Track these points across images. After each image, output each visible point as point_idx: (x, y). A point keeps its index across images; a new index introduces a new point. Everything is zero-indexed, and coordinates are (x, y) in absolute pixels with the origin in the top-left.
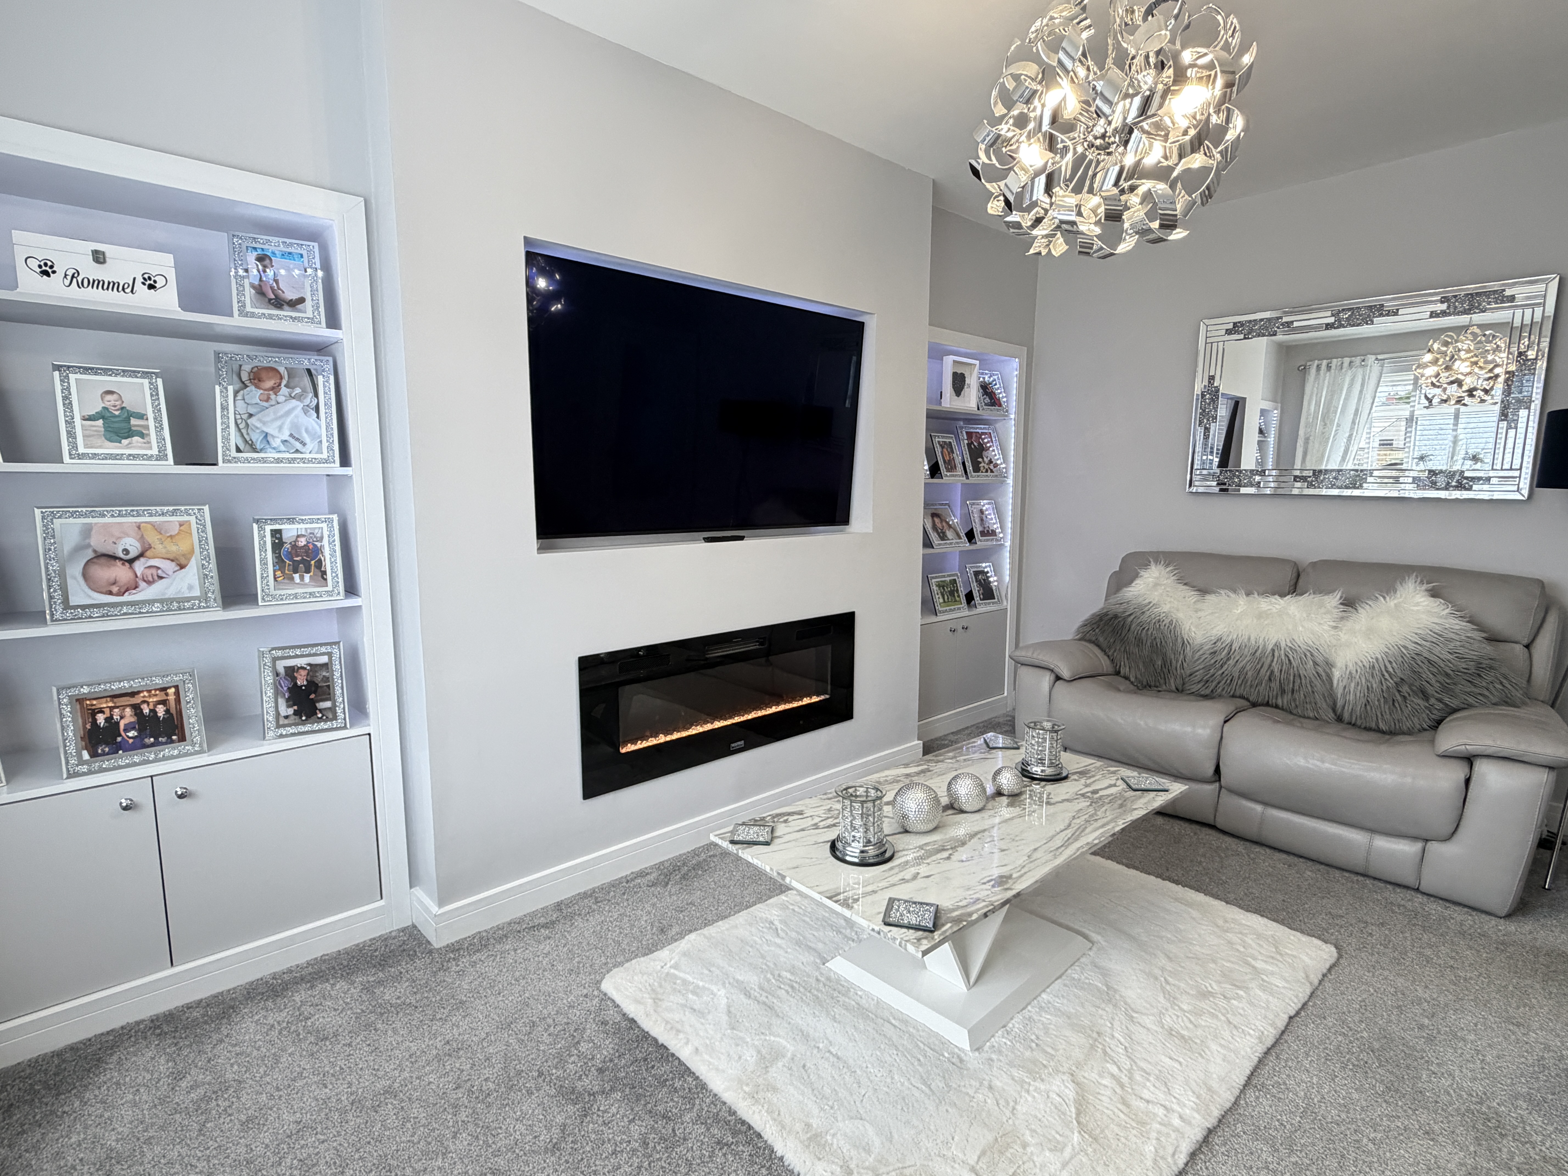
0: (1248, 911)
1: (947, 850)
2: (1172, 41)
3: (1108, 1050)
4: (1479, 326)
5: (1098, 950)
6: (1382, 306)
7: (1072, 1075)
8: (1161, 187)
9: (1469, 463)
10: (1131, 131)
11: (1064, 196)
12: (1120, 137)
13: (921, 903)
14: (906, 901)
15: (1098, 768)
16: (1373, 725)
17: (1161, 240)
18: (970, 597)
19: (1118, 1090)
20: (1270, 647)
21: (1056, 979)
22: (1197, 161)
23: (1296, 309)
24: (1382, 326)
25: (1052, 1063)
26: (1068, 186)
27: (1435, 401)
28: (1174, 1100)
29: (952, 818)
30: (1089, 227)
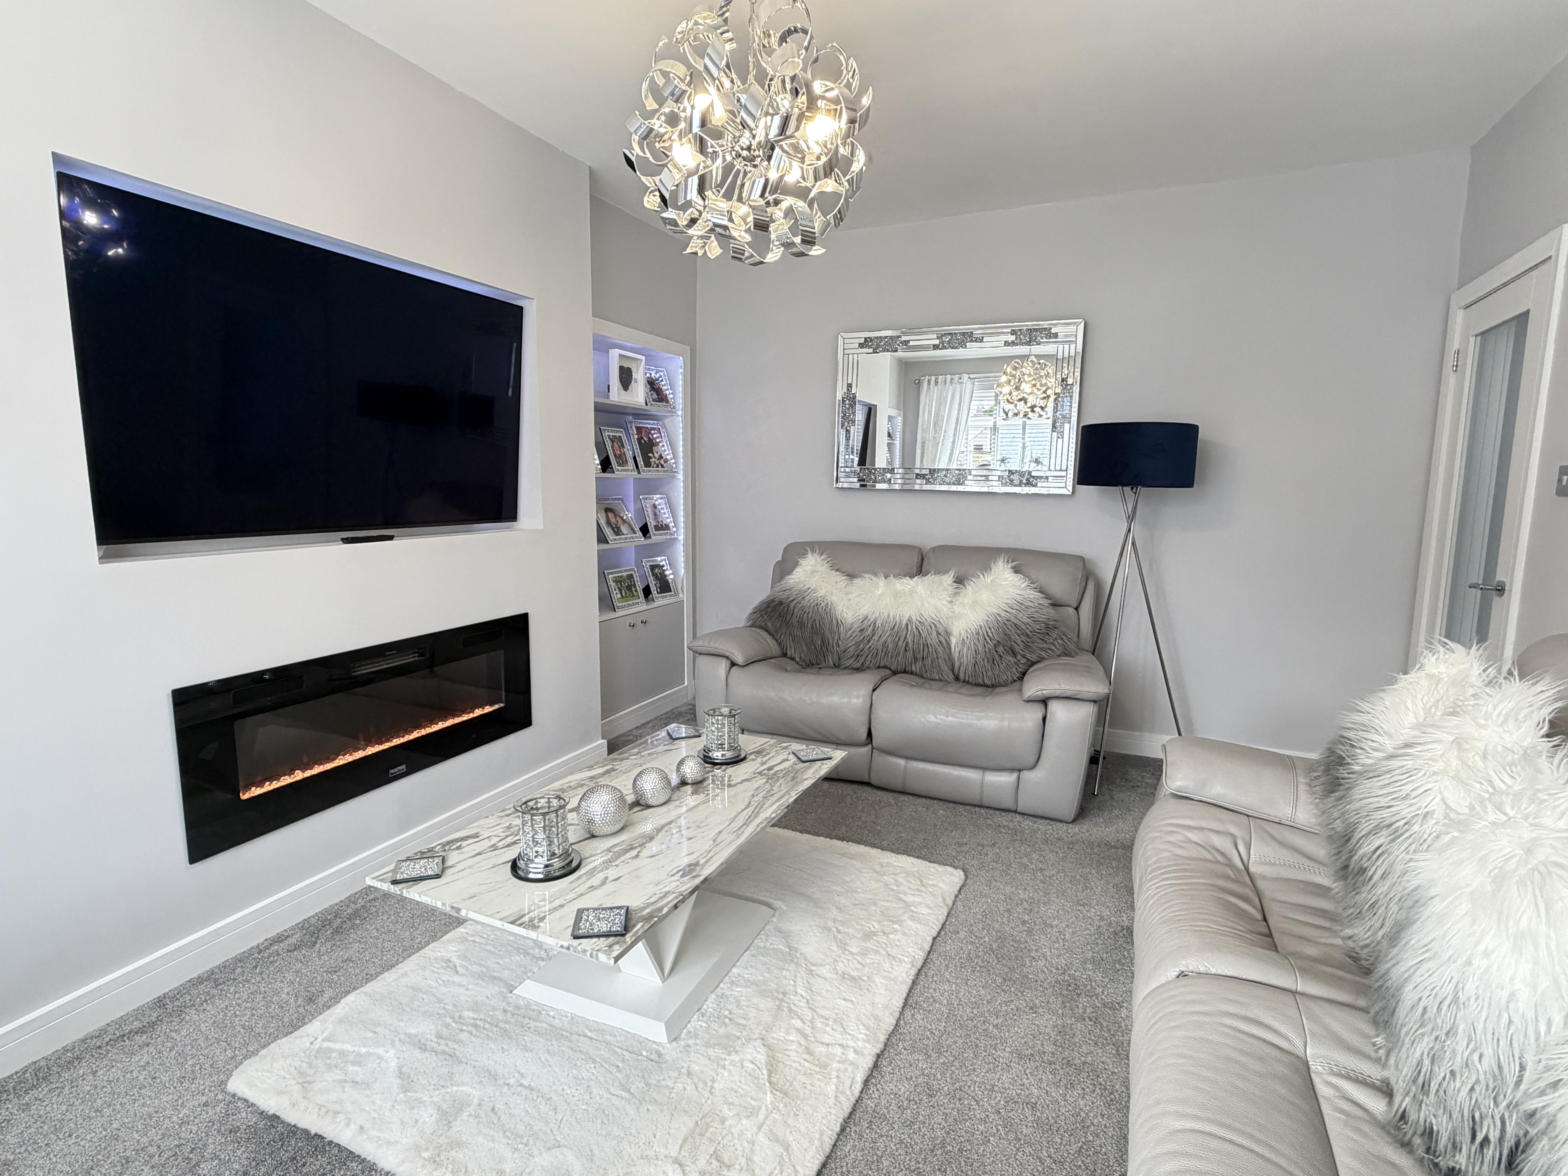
0: (899, 853)
1: (636, 848)
2: (804, 70)
3: (793, 1007)
4: (1036, 356)
5: (780, 915)
6: (972, 333)
7: (763, 1039)
8: (801, 204)
9: (1033, 465)
10: (773, 148)
11: (715, 200)
12: (764, 152)
13: (611, 908)
14: (595, 909)
15: (771, 746)
16: (981, 681)
17: (802, 254)
18: (647, 591)
19: (803, 1042)
20: (904, 623)
21: (745, 951)
22: (829, 185)
23: (911, 331)
24: (972, 351)
25: (745, 1033)
26: (719, 192)
27: (1010, 414)
28: (849, 1037)
29: (638, 814)
30: (741, 234)
